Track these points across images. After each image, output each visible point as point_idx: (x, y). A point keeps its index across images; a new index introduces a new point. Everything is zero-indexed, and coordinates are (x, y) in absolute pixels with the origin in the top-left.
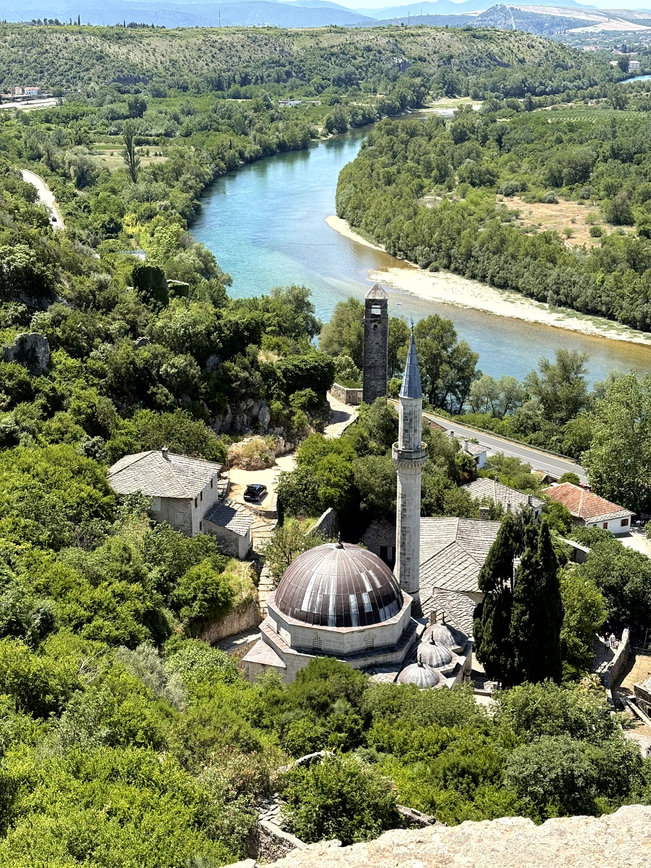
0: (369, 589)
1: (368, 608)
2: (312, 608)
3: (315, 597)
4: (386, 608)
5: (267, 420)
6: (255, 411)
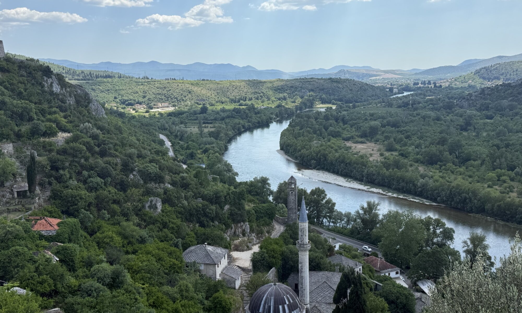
0: (287, 303)
1: (287, 311)
2: (264, 311)
3: (265, 306)
4: (295, 311)
5: (248, 231)
6: (244, 227)
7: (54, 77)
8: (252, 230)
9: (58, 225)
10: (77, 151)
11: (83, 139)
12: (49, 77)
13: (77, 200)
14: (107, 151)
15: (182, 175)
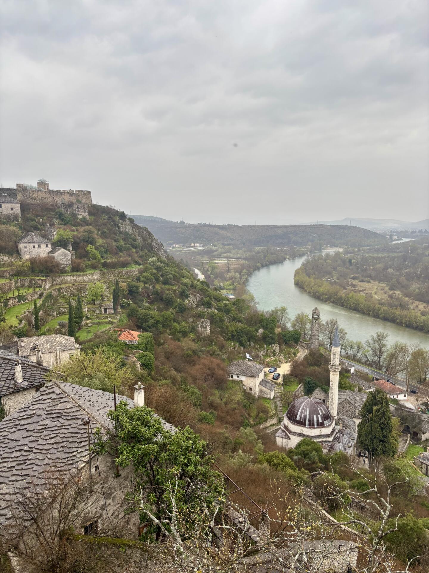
0: (321, 414)
1: (320, 421)
2: (300, 419)
3: (301, 415)
4: (327, 421)
5: (278, 351)
6: (274, 348)
7: (127, 220)
8: (281, 351)
9: (138, 336)
10: (147, 279)
11: (152, 270)
12: (124, 220)
13: (148, 318)
14: (168, 280)
15: (224, 302)
